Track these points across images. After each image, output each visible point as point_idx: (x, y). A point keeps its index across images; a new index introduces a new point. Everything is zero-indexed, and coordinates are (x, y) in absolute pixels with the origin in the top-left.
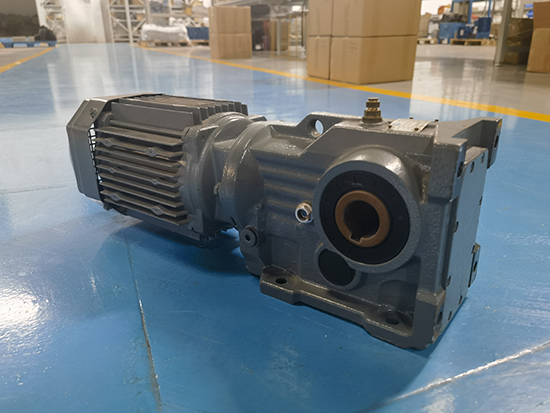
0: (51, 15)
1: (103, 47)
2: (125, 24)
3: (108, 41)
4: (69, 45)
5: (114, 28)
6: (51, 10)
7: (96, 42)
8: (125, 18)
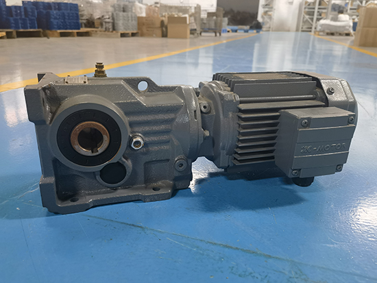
0: (266, 13)
1: (292, 35)
2: (312, 19)
3: (297, 30)
4: (271, 32)
5: (304, 22)
6: (267, 9)
7: (289, 31)
8: (313, 15)
